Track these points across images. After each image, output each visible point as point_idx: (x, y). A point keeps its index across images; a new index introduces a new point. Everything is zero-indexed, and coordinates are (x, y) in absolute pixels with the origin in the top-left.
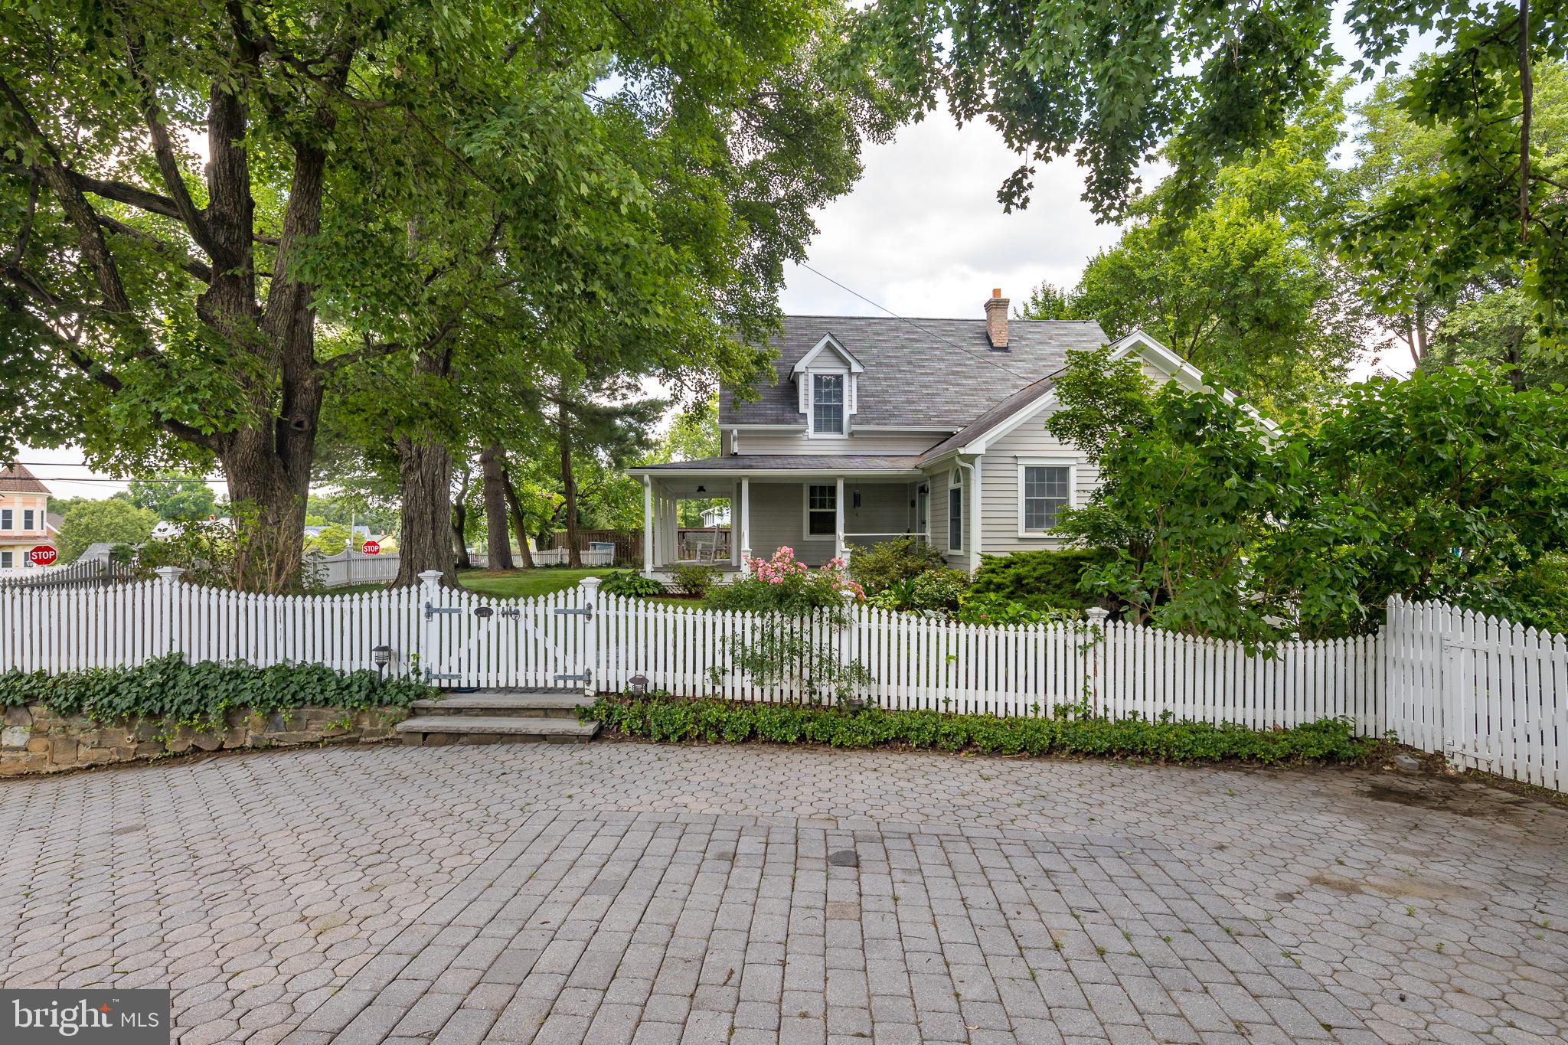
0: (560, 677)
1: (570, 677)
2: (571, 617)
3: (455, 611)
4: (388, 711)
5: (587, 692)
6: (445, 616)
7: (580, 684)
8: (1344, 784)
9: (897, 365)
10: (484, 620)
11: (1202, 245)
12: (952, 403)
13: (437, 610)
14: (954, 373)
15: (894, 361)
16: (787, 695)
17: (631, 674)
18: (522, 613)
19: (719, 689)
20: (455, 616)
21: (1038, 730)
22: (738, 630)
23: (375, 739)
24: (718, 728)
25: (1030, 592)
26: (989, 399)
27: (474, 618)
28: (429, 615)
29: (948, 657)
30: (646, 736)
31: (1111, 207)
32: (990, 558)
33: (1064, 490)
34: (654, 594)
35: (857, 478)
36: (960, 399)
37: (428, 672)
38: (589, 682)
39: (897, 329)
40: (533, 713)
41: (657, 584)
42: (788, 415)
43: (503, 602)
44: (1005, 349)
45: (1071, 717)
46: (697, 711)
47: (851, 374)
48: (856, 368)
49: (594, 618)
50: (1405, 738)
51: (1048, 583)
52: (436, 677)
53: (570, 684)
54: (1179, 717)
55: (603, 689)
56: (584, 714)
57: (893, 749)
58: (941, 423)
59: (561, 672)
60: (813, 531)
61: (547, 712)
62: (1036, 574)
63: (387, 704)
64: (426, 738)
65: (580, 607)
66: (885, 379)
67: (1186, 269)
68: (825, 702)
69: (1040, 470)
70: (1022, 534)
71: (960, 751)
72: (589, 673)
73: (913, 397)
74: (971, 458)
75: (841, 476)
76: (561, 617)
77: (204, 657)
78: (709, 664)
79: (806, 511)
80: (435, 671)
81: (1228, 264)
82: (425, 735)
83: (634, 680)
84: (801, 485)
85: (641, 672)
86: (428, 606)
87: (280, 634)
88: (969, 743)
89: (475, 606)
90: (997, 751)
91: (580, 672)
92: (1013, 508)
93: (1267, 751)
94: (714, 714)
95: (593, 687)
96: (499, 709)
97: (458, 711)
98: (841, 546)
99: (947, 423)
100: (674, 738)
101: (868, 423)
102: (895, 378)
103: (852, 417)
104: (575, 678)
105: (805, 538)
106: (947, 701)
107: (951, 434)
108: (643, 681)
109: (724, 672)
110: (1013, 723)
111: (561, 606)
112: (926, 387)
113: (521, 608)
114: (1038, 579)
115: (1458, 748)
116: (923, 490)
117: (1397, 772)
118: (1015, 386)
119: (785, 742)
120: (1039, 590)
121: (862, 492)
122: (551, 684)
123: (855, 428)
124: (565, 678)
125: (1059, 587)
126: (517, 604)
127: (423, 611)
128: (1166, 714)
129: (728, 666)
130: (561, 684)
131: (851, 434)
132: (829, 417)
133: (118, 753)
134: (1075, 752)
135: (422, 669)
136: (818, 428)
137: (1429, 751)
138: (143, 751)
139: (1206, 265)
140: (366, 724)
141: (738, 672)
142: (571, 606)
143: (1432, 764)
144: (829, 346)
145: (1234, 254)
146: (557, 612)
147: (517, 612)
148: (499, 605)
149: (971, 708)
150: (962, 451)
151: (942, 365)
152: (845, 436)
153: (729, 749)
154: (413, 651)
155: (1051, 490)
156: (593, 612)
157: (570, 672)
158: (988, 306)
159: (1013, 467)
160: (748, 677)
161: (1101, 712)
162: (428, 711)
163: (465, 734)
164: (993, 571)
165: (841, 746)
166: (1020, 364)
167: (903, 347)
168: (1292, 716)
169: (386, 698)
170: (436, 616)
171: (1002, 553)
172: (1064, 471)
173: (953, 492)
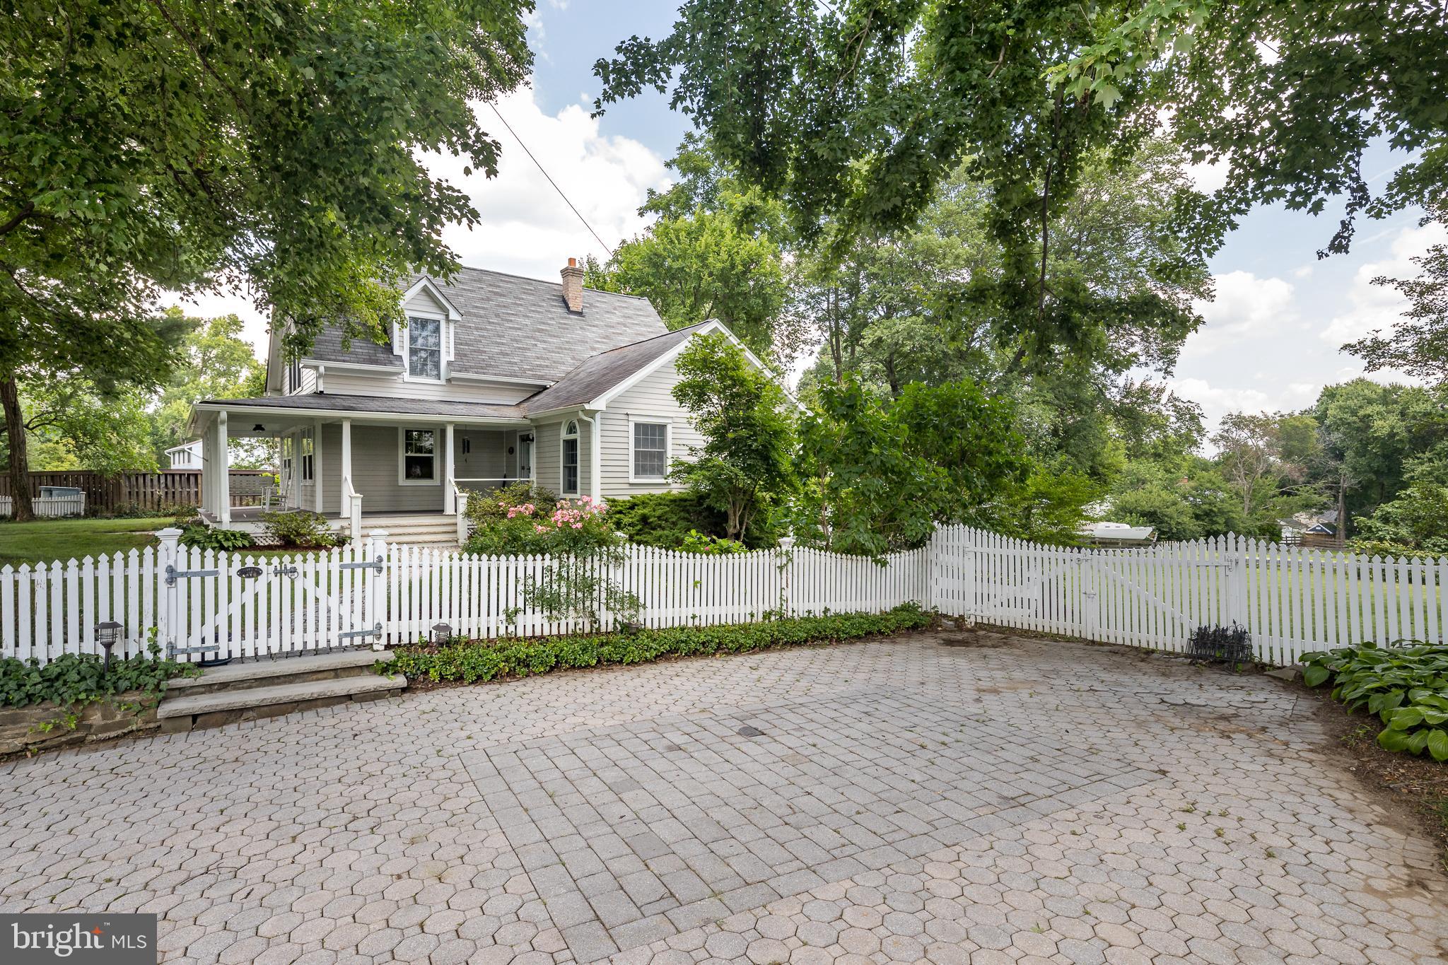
0: (346, 635)
1: (358, 633)
2: (358, 572)
3: (210, 573)
4: (128, 698)
5: (375, 647)
6: (196, 581)
7: (369, 640)
8: (929, 641)
9: (485, 316)
10: (249, 582)
11: (716, 249)
12: (542, 358)
13: (182, 575)
14: (540, 331)
15: (482, 312)
16: (571, 627)
17: (436, 621)
18: (300, 570)
19: (511, 628)
20: (209, 580)
21: (763, 631)
22: (530, 572)
23: (113, 734)
24: (525, 663)
25: (654, 529)
26: (573, 358)
27: (237, 581)
28: (172, 580)
29: (695, 584)
30: (459, 679)
31: (806, 247)
32: (614, 501)
33: (663, 443)
34: (244, 547)
35: (466, 425)
36: (549, 355)
37: (172, 647)
38: (379, 637)
39: (480, 281)
40: (320, 676)
41: (244, 536)
42: (381, 356)
43: (275, 561)
44: (580, 314)
45: (773, 618)
46: (502, 650)
47: (448, 320)
48: (453, 315)
49: (385, 570)
50: (942, 610)
51: (666, 520)
52: (183, 652)
53: (358, 641)
54: (833, 611)
55: (394, 641)
56: (386, 669)
57: (668, 660)
58: (535, 377)
59: (346, 629)
60: (409, 475)
61: (337, 673)
62: (658, 513)
63: (126, 690)
64: (197, 720)
65: (369, 560)
66: (477, 329)
67: (706, 266)
68: (603, 629)
69: (645, 426)
70: (632, 480)
71: (714, 654)
72: (379, 627)
73: (506, 349)
74: (592, 414)
75: (450, 423)
76: (347, 572)
78: (502, 606)
79: (402, 456)
80: (181, 645)
81: (733, 266)
82: (195, 717)
83: (437, 628)
84: (396, 429)
85: (445, 620)
86: (171, 570)
88: (719, 647)
89: (237, 565)
90: (738, 650)
91: (369, 626)
92: (624, 457)
93: (886, 627)
94: (523, 650)
95: (384, 641)
96: (278, 677)
97: (224, 686)
98: (451, 489)
99: (541, 377)
100: (487, 678)
101: (466, 370)
102: (486, 329)
103: (449, 363)
104: (363, 634)
105: (401, 483)
106: (694, 617)
107: (545, 388)
108: (447, 628)
109: (516, 612)
110: (745, 628)
111: (347, 560)
112: (517, 341)
113: (298, 564)
114: (659, 518)
115: (972, 611)
116: (526, 439)
117: (945, 630)
118: (593, 349)
119: (588, 666)
120: (660, 526)
121: (470, 439)
122: (335, 643)
123: (454, 374)
124: (352, 636)
125: (674, 524)
126: (293, 562)
127: (163, 576)
128: (827, 610)
129: (521, 605)
130: (346, 642)
131: (449, 380)
132: (426, 361)
134: (786, 643)
135: (162, 642)
136: (413, 371)
137: (956, 616)
139: (719, 265)
140: (96, 718)
141: (529, 611)
142: (359, 559)
143: (959, 622)
144: (425, 290)
145: (738, 260)
146: (342, 567)
147: (294, 570)
148: (269, 564)
149: (710, 621)
150: (587, 407)
151: (528, 322)
152: (443, 382)
153: (539, 680)
154: (148, 623)
155: (653, 444)
156: (384, 564)
157: (357, 629)
158: (565, 273)
159: (625, 423)
160: (538, 615)
161: (790, 613)
162: (182, 691)
163: (252, 709)
164: (620, 512)
165: (632, 663)
166: (594, 329)
167: (488, 299)
168: (889, 603)
169: (123, 684)
170: (182, 582)
171: (624, 496)
172: (662, 428)
173: (566, 442)
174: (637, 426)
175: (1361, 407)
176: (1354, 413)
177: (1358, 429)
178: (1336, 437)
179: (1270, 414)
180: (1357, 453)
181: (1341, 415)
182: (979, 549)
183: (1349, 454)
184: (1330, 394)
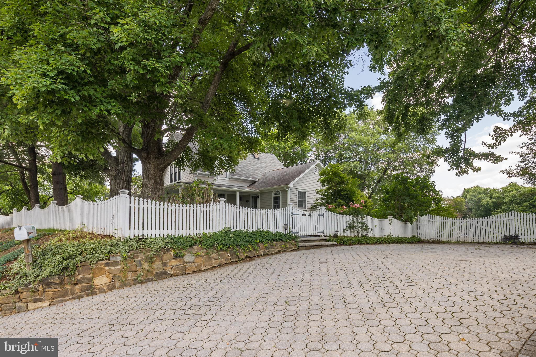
2: (320, 217)
3: (298, 214)
5: (323, 236)
10: (304, 217)
12: (253, 172)
14: (249, 164)
19: (344, 234)
20: (298, 216)
26: (261, 173)
33: (305, 198)
35: (242, 192)
37: (292, 231)
44: (258, 159)
52: (294, 233)
55: (326, 235)
56: (329, 240)
58: (253, 178)
59: (318, 231)
65: (322, 214)
69: (301, 192)
75: (238, 191)
77: (235, 229)
78: (343, 228)
82: (305, 247)
83: (336, 231)
84: (216, 194)
86: (292, 213)
87: (256, 221)
89: (302, 213)
91: (322, 231)
92: (296, 202)
95: (324, 234)
99: (255, 178)
101: (235, 175)
103: (230, 173)
104: (321, 233)
107: (256, 182)
109: (345, 230)
111: (319, 213)
116: (255, 197)
118: (265, 170)
122: (316, 234)
123: (232, 177)
130: (318, 234)
131: (229, 179)
133: (225, 260)
138: (233, 259)
140: (288, 246)
141: (348, 230)
146: (318, 215)
147: (311, 215)
148: (307, 213)
150: (289, 186)
152: (228, 179)
155: (302, 198)
159: (296, 191)
163: (314, 246)
166: (263, 164)
170: (294, 216)
172: (305, 193)
173: (275, 198)
174: (299, 192)
175: (478, 195)
176: (475, 197)
177: (477, 202)
178: (470, 205)
179: (450, 197)
180: (476, 210)
181: (471, 198)
182: (434, 221)
183: (474, 210)
184: (467, 191)
